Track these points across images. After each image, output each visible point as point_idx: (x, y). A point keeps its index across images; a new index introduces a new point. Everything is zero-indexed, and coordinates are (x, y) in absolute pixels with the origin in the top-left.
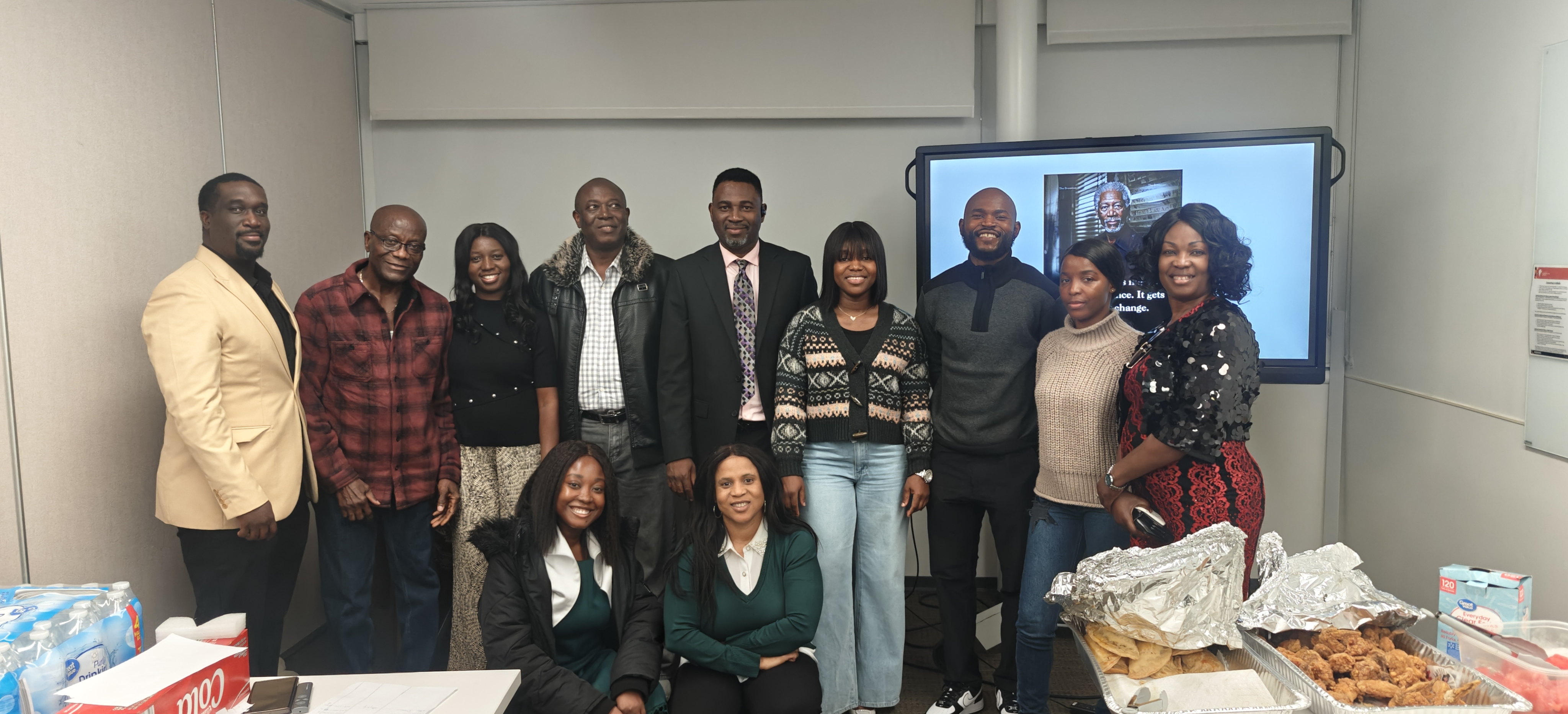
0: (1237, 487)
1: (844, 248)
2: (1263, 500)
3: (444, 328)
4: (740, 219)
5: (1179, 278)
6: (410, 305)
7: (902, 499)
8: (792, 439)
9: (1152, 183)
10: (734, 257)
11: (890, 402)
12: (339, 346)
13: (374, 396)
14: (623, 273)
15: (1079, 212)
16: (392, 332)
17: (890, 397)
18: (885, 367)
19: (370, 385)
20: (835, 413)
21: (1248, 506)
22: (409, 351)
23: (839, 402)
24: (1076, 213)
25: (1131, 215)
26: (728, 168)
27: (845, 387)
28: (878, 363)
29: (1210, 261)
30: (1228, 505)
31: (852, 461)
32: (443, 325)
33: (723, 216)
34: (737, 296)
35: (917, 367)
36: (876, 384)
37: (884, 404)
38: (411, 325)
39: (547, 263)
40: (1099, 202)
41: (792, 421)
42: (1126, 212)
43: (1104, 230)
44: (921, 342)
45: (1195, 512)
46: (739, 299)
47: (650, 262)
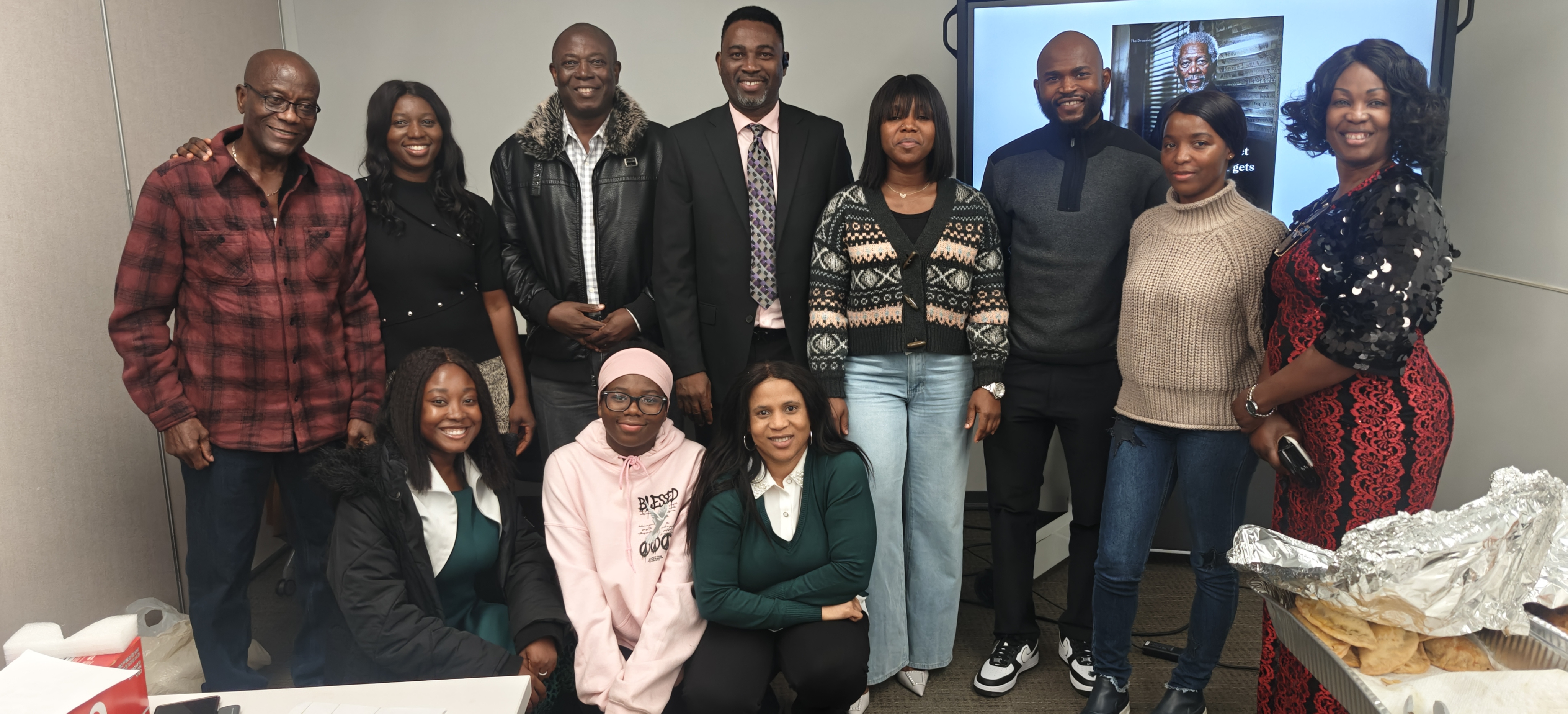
0: (1415, 405)
1: (897, 104)
2: (1451, 422)
3: (347, 216)
4: (758, 69)
5: (1353, 137)
6: (298, 183)
7: (964, 419)
8: (828, 353)
9: (1246, 32)
10: (747, 121)
11: (953, 302)
12: (204, 237)
13: (257, 304)
14: (609, 143)
15: (1155, 69)
16: (275, 220)
17: (953, 296)
18: (948, 258)
19: (250, 289)
20: (885, 319)
21: (1430, 428)
22: (301, 245)
23: (890, 305)
24: (1151, 71)
25: (1218, 71)
26: (740, 7)
27: (896, 285)
28: (939, 254)
29: (1392, 115)
30: (1402, 427)
31: (904, 376)
32: (347, 212)
33: (733, 65)
34: (752, 170)
35: (986, 256)
36: (935, 281)
37: (946, 305)
38: (301, 210)
39: (521, 133)
40: (1179, 57)
41: (829, 330)
42: (1212, 69)
43: (1184, 90)
44: (991, 224)
45: (1359, 436)
46: (754, 175)
47: (643, 131)
